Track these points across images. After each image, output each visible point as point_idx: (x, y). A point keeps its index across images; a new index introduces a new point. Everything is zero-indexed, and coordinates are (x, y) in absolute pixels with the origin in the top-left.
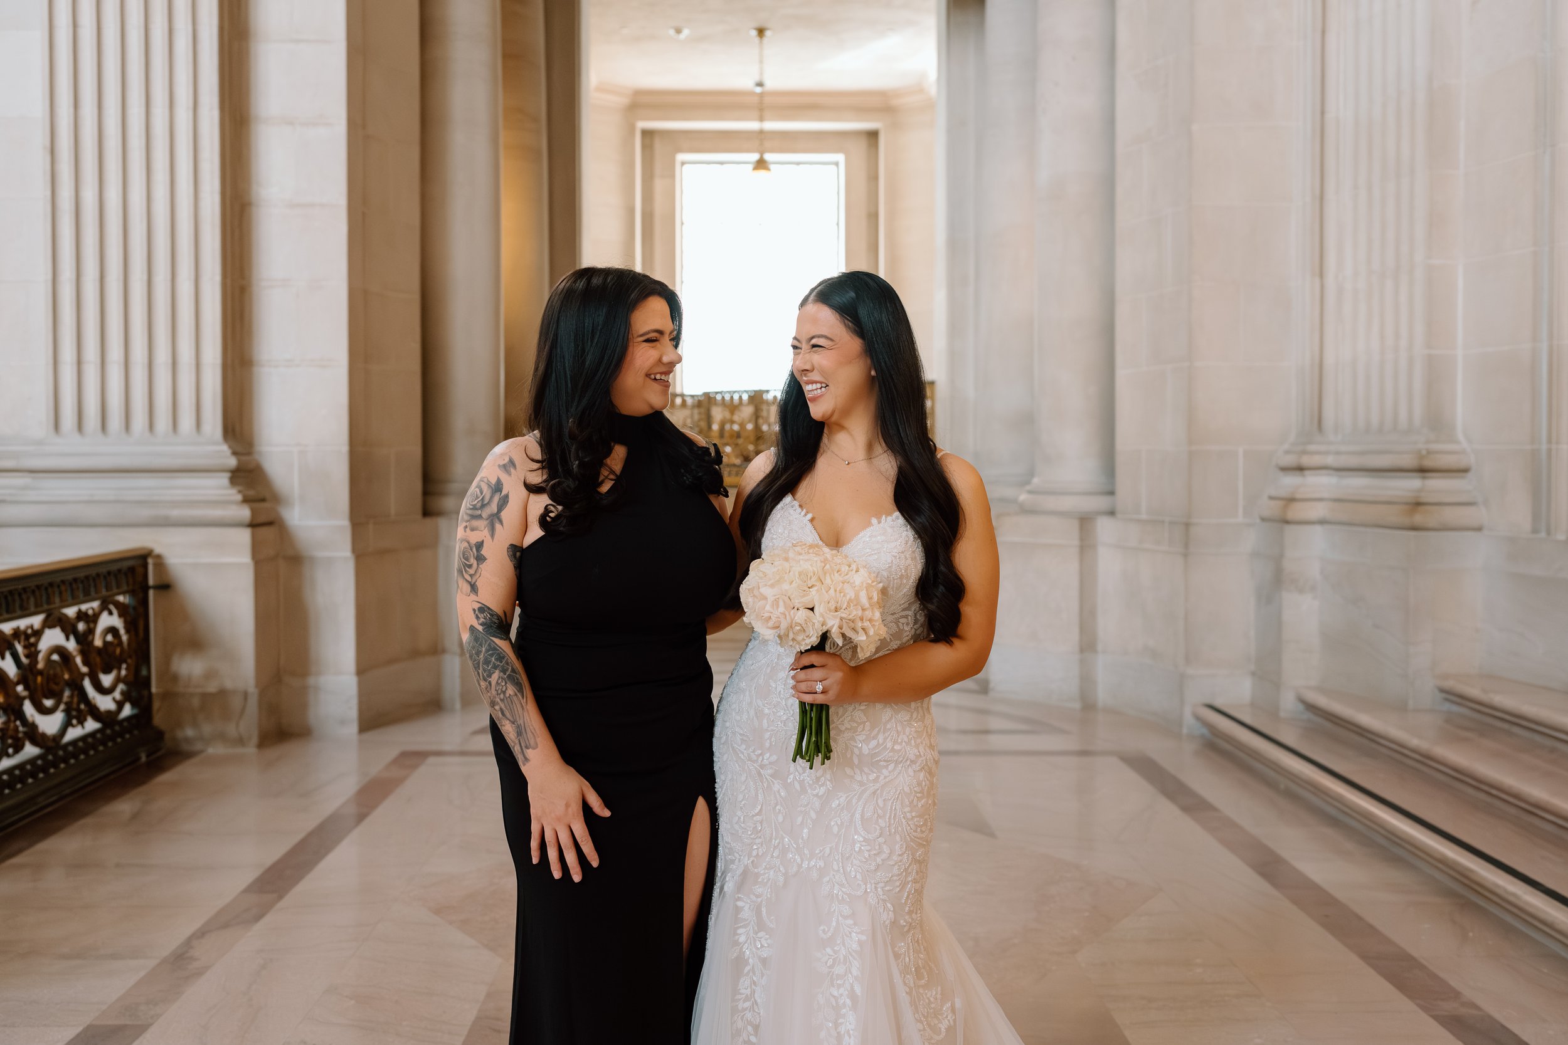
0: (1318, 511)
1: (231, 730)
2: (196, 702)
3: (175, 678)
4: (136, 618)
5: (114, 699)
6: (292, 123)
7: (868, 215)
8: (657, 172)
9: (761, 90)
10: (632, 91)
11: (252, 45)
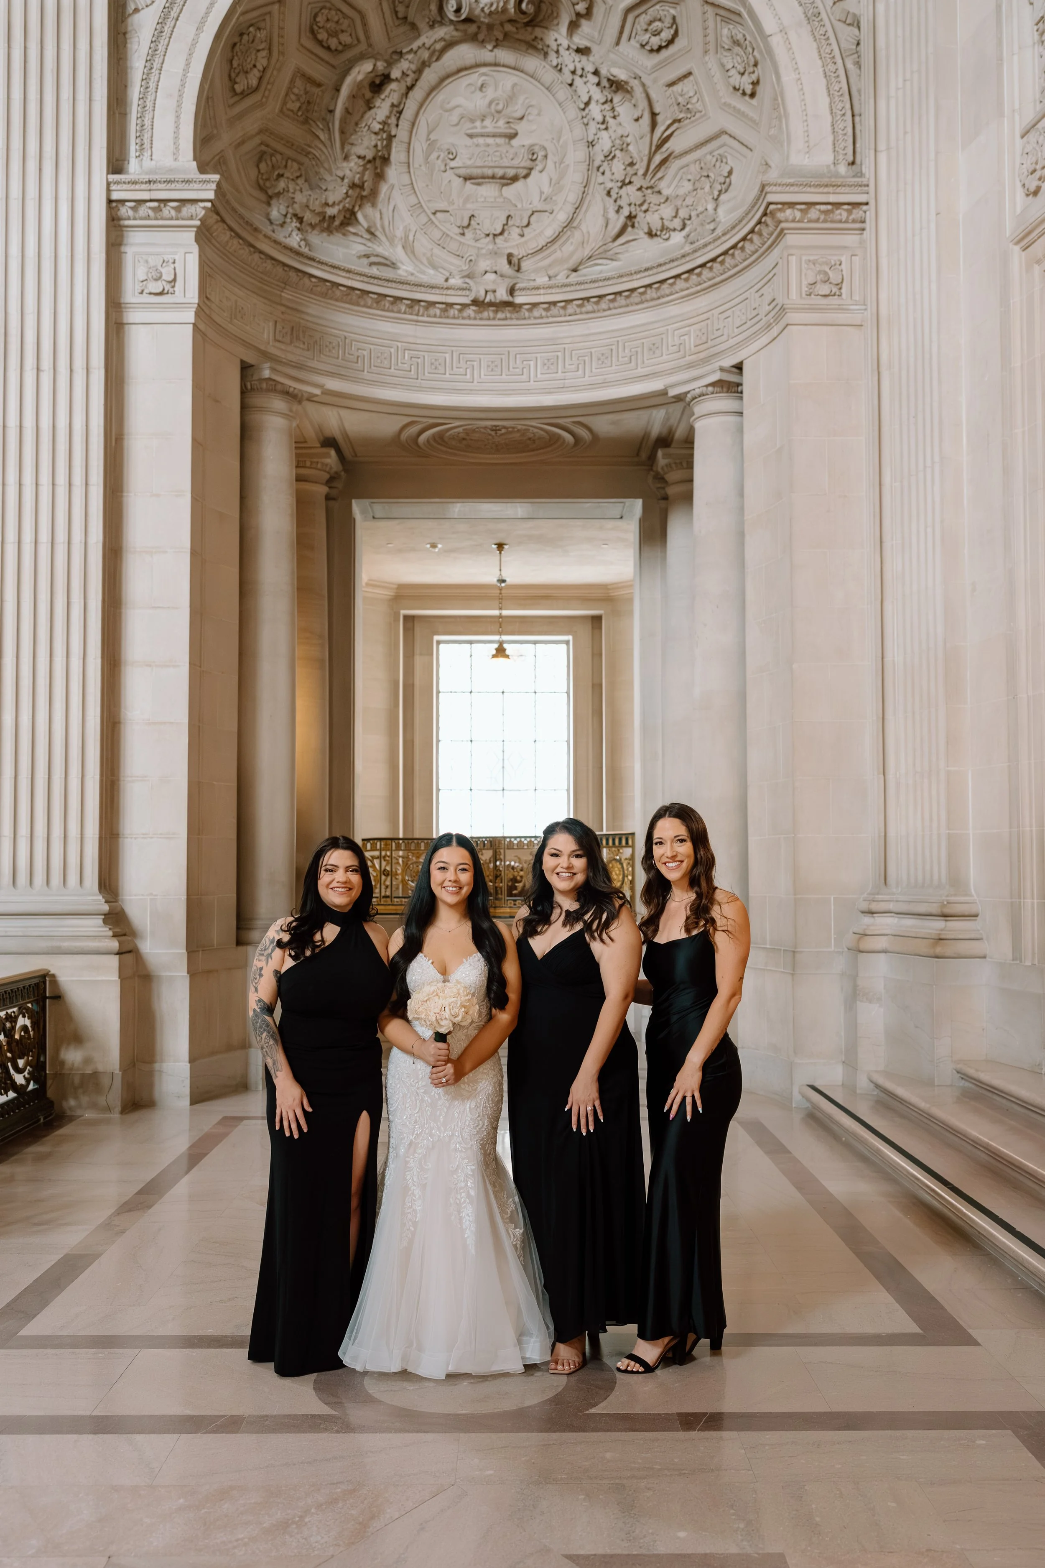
0: (882, 943)
1: (102, 1101)
2: (77, 1080)
3: (62, 1064)
4: (38, 1019)
5: (24, 1076)
6: (150, 666)
7: (593, 685)
8: (417, 650)
9: (503, 585)
10: (395, 586)
11: (123, 611)
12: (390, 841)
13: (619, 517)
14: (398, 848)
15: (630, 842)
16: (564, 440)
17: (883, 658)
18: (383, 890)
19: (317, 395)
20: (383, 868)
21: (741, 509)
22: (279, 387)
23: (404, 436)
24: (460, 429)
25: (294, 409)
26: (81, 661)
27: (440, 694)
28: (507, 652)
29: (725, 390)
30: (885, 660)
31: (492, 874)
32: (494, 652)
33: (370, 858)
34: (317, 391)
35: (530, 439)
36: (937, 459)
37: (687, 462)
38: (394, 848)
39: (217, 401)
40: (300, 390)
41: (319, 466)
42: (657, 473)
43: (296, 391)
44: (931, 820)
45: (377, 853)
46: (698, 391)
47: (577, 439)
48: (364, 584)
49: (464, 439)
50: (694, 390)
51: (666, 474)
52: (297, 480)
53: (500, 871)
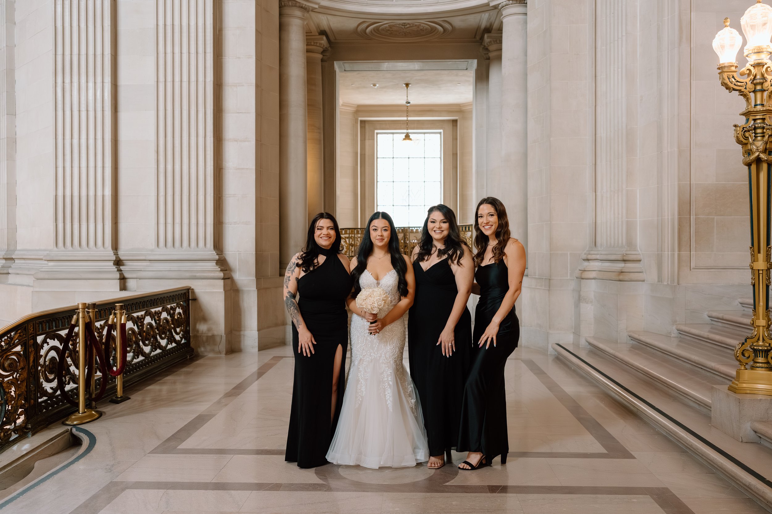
0: (593, 275)
1: (216, 349)
2: (204, 339)
3: (198, 331)
4: (186, 310)
5: (180, 336)
6: (237, 141)
7: (453, 154)
8: (367, 137)
9: (409, 105)
10: (356, 106)
11: (223, 114)
12: (353, 230)
13: (466, 69)
14: (358, 233)
15: (470, 229)
16: (438, 31)
17: (595, 134)
18: (351, 253)
19: (316, 8)
20: (350, 243)
21: (526, 62)
22: (298, 4)
23: (360, 28)
24: (387, 25)
25: (305, 15)
26: (204, 138)
27: (378, 159)
28: (411, 137)
29: (518, 2)
30: (597, 135)
31: (403, 245)
32: (404, 137)
33: (344, 238)
34: (317, 6)
35: (421, 30)
36: (624, 34)
37: (499, 40)
38: (356, 233)
39: (268, 11)
40: (308, 6)
41: (318, 44)
42: (485, 46)
43: (306, 6)
44: (618, 214)
45: (347, 236)
46: (504, 3)
47: (445, 30)
48: (341, 105)
49: (389, 30)
50: (503, 2)
51: (489, 46)
52: (307, 52)
53: (407, 244)
